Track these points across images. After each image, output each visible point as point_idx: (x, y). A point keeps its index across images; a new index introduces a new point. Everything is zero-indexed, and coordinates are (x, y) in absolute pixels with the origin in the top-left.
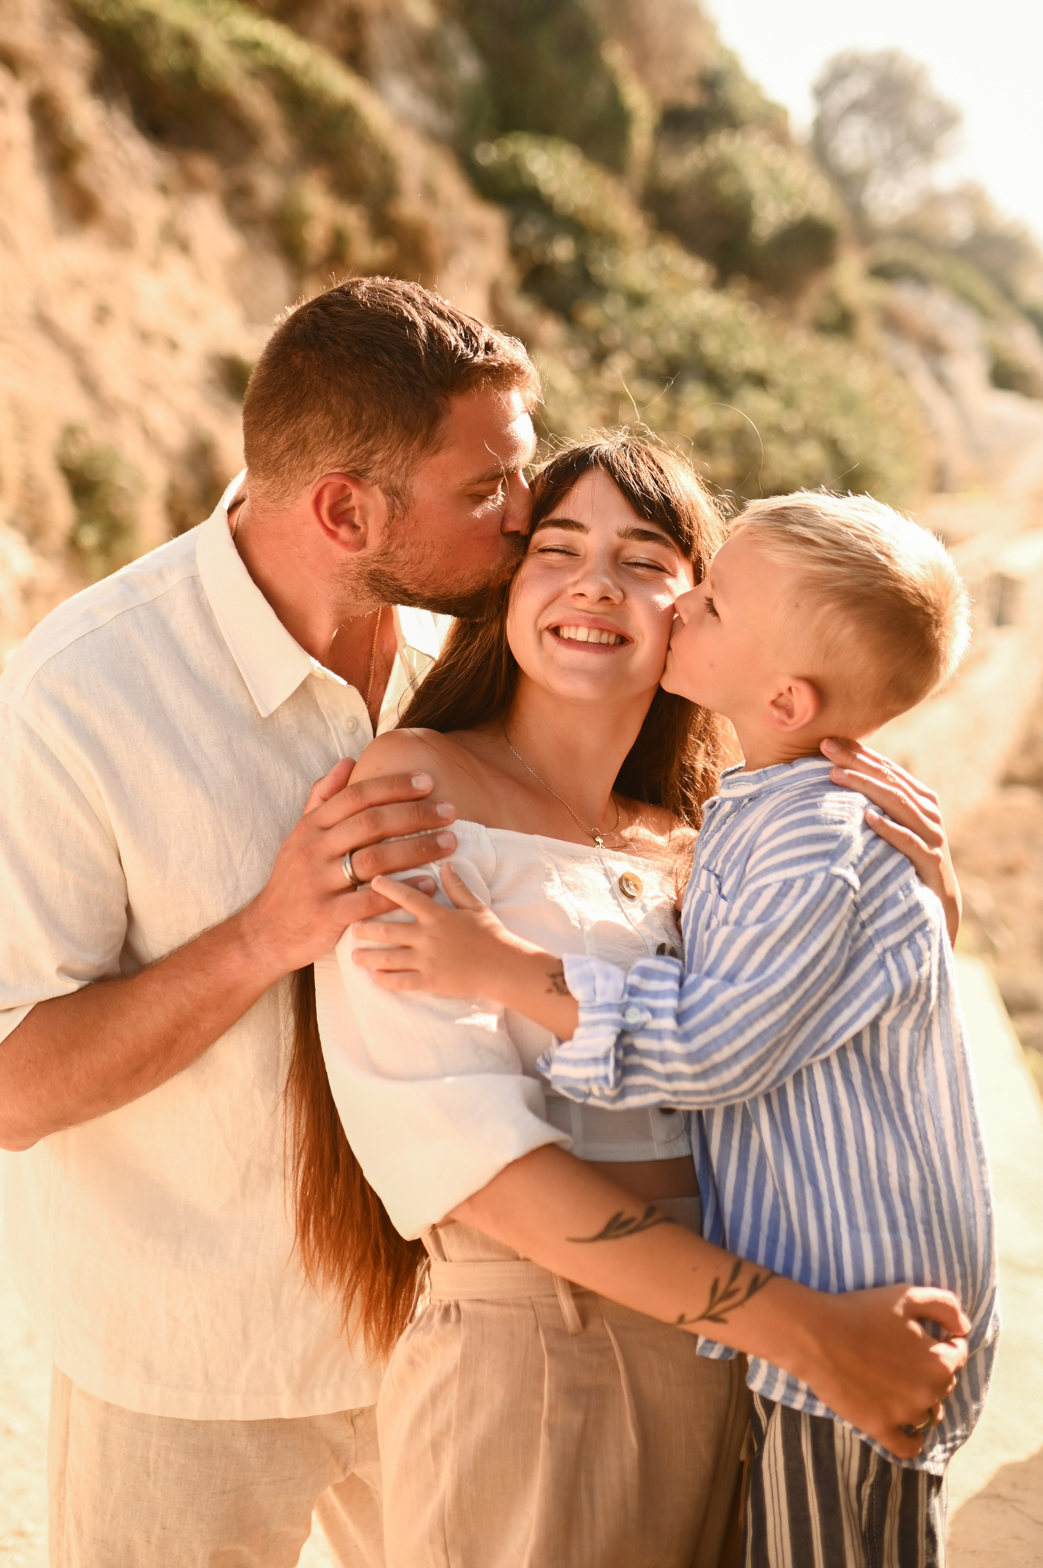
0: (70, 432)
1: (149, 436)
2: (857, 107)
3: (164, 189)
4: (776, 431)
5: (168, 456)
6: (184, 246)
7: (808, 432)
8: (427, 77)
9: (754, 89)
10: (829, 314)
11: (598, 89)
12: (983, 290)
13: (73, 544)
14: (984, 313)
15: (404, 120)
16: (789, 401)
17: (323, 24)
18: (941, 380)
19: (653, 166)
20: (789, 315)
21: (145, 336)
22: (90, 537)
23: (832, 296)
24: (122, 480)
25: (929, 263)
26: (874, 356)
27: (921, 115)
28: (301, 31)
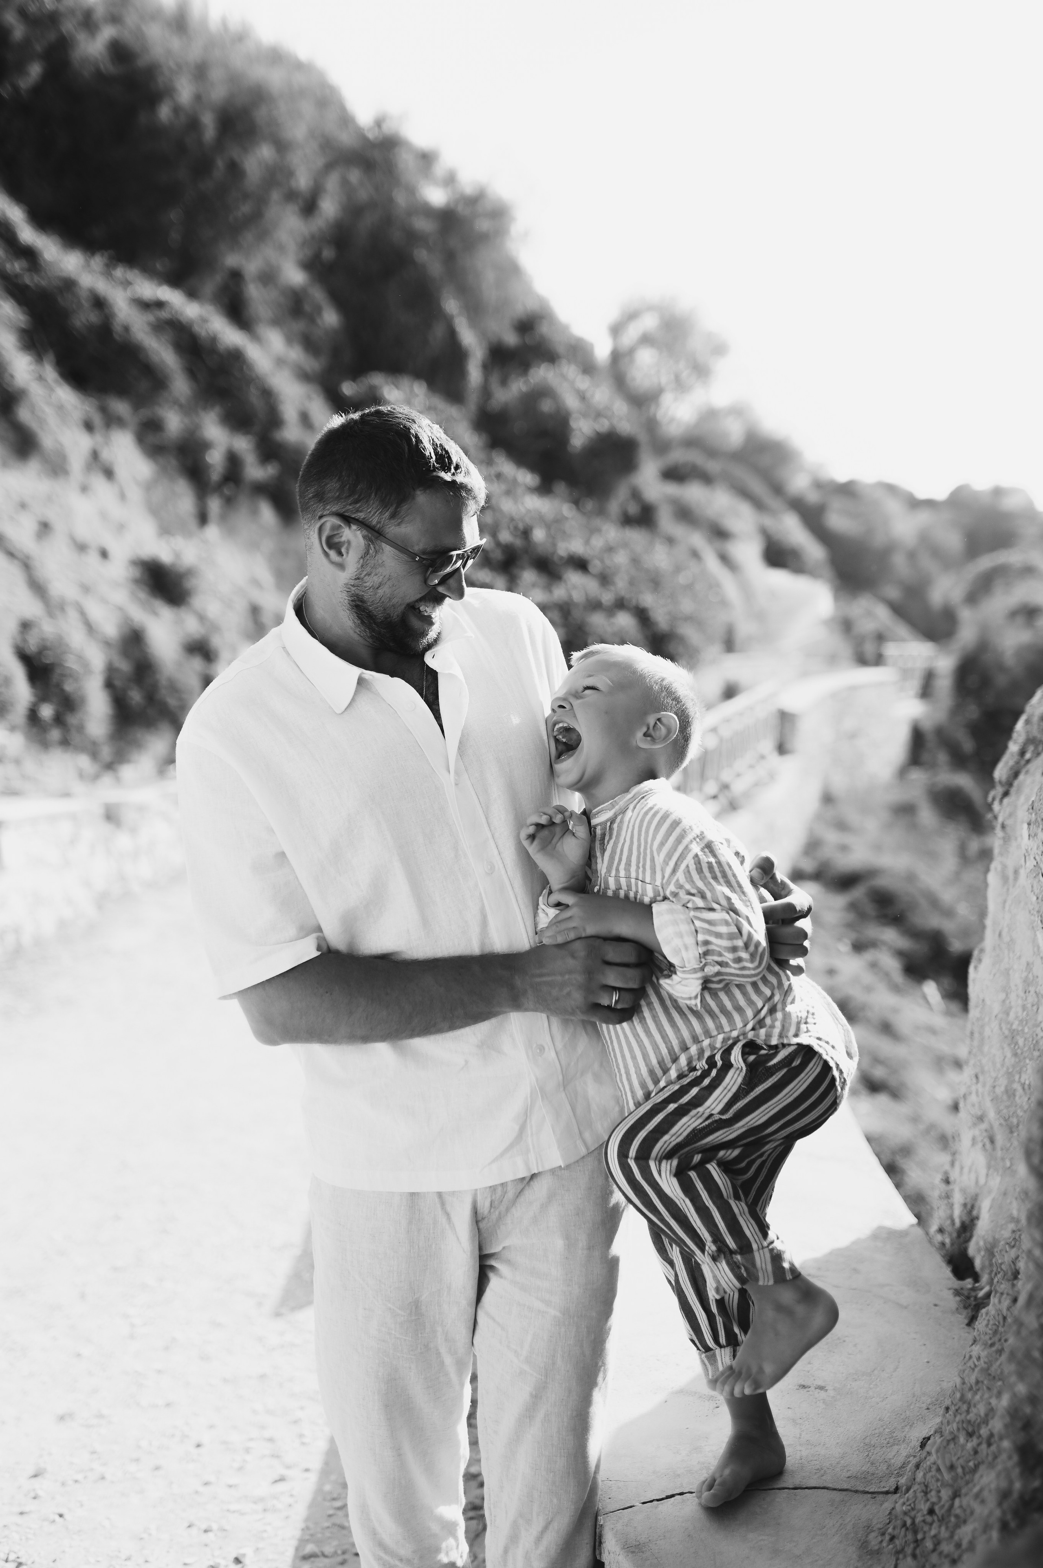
0: (26, 626)
1: (90, 628)
2: (646, 340)
3: (89, 426)
4: (595, 605)
5: (107, 644)
6: (109, 473)
7: (620, 604)
8: (299, 326)
9: (566, 328)
10: (633, 509)
11: (438, 332)
12: (757, 487)
13: (33, 716)
14: (758, 505)
15: (280, 362)
16: (605, 579)
17: (210, 286)
18: (725, 559)
19: (486, 392)
20: (601, 512)
21: (81, 548)
22: (47, 711)
23: (636, 495)
24: (71, 663)
25: (713, 466)
26: (670, 541)
27: (696, 344)
28: (192, 294)
